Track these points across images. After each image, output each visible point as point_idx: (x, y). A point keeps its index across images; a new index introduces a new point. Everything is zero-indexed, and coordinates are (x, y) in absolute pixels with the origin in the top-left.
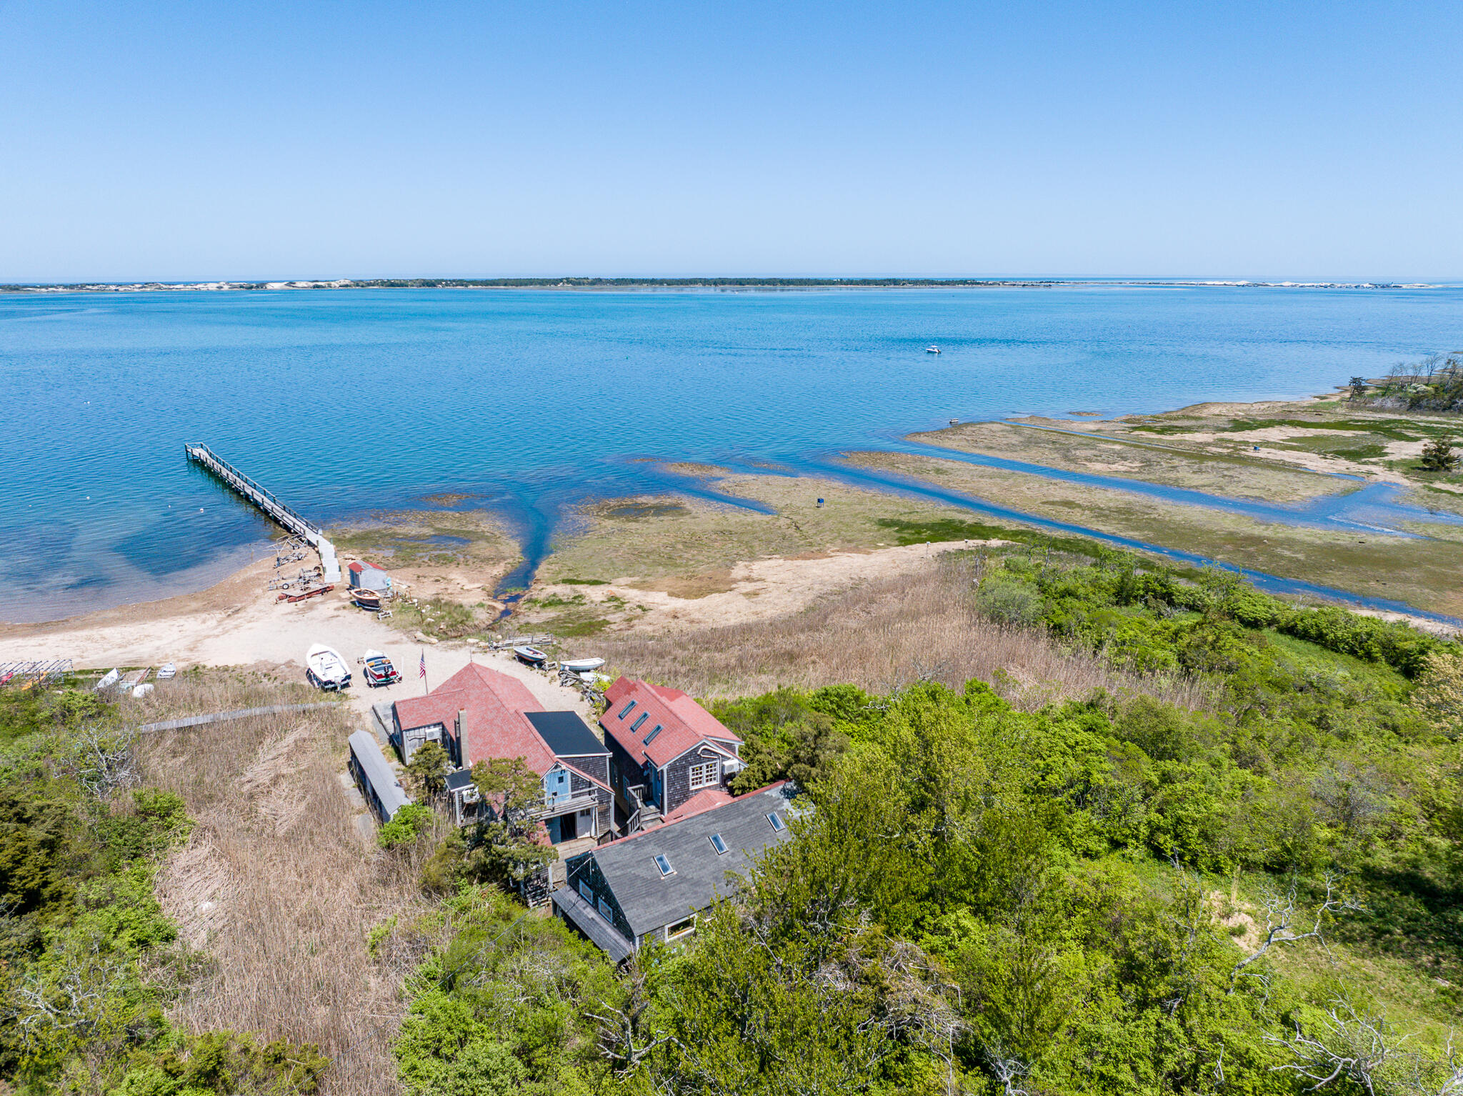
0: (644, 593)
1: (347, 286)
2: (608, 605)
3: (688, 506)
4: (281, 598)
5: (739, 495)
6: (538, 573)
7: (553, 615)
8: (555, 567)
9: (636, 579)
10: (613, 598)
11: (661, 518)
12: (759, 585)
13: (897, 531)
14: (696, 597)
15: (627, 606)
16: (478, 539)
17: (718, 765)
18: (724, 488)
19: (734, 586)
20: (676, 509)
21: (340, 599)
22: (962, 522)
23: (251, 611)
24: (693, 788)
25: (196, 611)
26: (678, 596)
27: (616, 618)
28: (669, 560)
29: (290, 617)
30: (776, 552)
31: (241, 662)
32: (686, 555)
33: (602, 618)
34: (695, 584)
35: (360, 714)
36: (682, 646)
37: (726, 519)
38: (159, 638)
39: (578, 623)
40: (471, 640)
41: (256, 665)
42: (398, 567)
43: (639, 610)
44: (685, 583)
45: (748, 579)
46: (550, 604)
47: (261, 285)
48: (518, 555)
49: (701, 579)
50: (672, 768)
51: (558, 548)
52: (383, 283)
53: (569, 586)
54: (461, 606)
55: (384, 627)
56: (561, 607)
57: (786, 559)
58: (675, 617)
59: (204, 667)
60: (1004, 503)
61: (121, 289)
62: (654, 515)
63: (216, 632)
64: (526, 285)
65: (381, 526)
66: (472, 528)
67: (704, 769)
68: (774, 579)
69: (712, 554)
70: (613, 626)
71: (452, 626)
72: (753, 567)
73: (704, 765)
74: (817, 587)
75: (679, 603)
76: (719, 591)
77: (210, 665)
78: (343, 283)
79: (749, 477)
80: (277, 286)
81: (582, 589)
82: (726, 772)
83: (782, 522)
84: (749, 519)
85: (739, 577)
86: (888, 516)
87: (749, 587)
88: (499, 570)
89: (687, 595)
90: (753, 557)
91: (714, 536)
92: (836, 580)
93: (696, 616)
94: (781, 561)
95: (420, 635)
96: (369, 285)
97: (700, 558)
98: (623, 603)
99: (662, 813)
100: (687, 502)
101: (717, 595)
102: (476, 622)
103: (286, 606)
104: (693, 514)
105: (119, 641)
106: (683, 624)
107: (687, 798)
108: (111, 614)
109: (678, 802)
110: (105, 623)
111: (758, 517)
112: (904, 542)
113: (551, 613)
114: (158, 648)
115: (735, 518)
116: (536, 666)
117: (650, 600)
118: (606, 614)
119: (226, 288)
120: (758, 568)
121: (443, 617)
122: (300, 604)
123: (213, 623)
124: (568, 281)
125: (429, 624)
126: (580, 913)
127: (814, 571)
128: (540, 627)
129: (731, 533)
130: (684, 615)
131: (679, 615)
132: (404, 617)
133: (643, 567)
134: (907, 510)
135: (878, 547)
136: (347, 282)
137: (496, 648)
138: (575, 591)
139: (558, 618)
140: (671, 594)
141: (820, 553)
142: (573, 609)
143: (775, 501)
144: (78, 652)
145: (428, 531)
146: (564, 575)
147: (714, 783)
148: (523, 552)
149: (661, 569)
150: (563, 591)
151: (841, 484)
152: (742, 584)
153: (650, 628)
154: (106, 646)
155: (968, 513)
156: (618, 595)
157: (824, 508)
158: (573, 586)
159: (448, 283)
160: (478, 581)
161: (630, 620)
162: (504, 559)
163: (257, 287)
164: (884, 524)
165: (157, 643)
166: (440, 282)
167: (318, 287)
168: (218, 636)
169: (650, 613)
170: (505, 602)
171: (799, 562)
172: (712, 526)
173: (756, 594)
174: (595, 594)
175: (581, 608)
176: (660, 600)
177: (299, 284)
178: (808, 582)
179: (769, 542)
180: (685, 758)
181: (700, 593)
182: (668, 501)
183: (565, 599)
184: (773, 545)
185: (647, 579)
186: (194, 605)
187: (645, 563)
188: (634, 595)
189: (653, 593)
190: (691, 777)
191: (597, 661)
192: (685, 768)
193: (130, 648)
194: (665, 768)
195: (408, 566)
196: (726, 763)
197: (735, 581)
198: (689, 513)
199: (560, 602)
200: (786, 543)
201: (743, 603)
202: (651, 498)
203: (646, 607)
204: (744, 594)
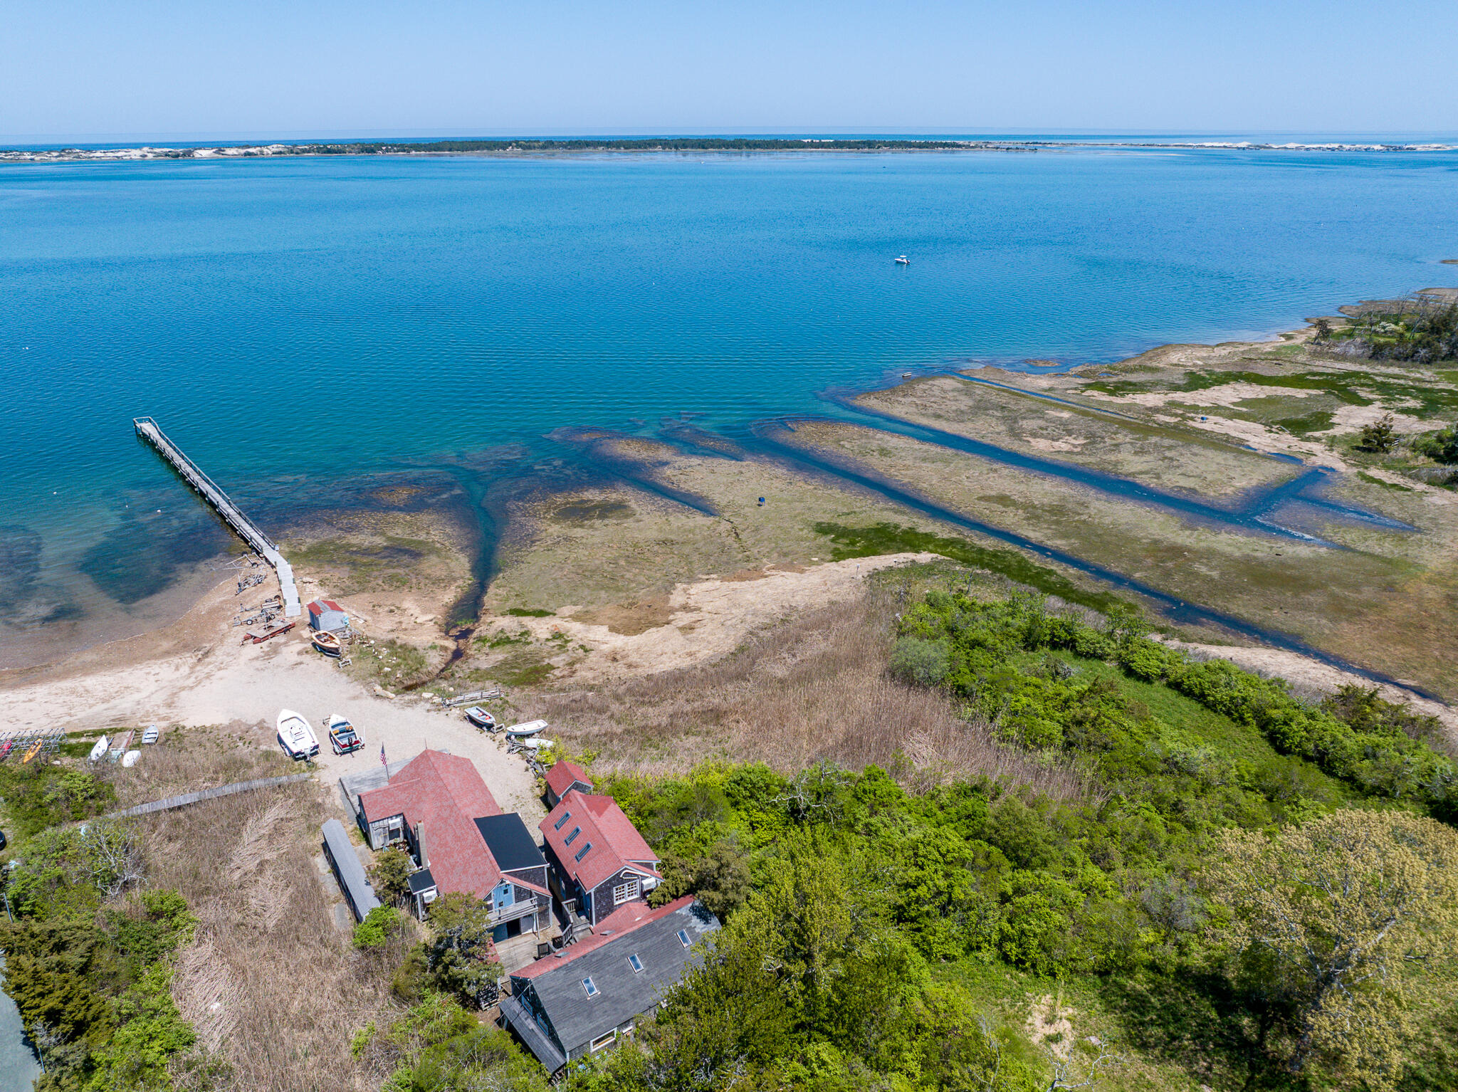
0: (587, 627)
2: (552, 644)
3: (633, 504)
4: (246, 639)
5: (684, 487)
6: (487, 600)
7: (501, 657)
8: (503, 592)
9: (579, 608)
10: (557, 635)
11: (606, 521)
12: (695, 616)
13: (833, 541)
14: (636, 632)
15: (570, 646)
16: (429, 552)
17: (638, 885)
18: (670, 478)
19: (671, 617)
20: (620, 509)
21: (302, 640)
22: (897, 527)
23: (219, 655)
24: (616, 903)
25: (167, 653)
26: (618, 632)
27: (559, 662)
28: (610, 581)
29: (257, 663)
30: (713, 569)
31: (217, 723)
32: (628, 575)
33: (547, 661)
34: (635, 614)
35: (328, 787)
36: (617, 698)
37: (669, 523)
38: (138, 690)
39: (524, 667)
40: (425, 694)
41: (230, 726)
42: (354, 592)
43: (581, 651)
44: (625, 613)
45: (685, 608)
46: (498, 643)
48: (468, 575)
49: (640, 608)
50: (598, 891)
51: (505, 565)
53: (516, 619)
54: (415, 649)
55: (345, 678)
56: (508, 647)
57: (723, 580)
58: (615, 660)
59: (184, 727)
60: (942, 498)
62: (600, 516)
63: (190, 682)
65: (335, 534)
66: (422, 536)
67: (626, 887)
68: (710, 608)
69: (652, 573)
70: (557, 672)
71: (407, 674)
72: (691, 591)
73: (626, 885)
74: (749, 618)
75: (618, 641)
76: (657, 625)
77: (188, 724)
79: (695, 461)
81: (529, 622)
82: (645, 889)
83: (723, 526)
84: (691, 523)
85: (677, 606)
86: (825, 519)
87: (686, 619)
88: (449, 596)
89: (627, 629)
90: (692, 579)
91: (656, 548)
92: (768, 609)
93: (634, 658)
94: (718, 583)
95: (378, 689)
97: (642, 579)
98: (567, 641)
99: (591, 923)
100: (632, 498)
101: (653, 630)
102: (429, 669)
103: (252, 650)
104: (637, 516)
105: (101, 694)
106: (621, 670)
107: (612, 911)
108: (89, 657)
109: (604, 915)
110: (86, 670)
111: (700, 520)
112: (838, 556)
113: (499, 655)
114: (138, 703)
115: (678, 521)
116: (485, 728)
117: (591, 636)
118: (550, 656)
120: (696, 592)
121: (399, 665)
122: (265, 645)
123: (185, 670)
125: (386, 675)
126: (522, 1024)
127: (748, 596)
128: (489, 675)
129: (672, 542)
130: (623, 657)
131: (618, 657)
132: (362, 664)
133: (586, 592)
134: (845, 510)
135: (812, 563)
137: (449, 705)
138: (522, 626)
139: (505, 662)
140: (613, 629)
141: (755, 573)
142: (520, 649)
143: (718, 496)
144: (65, 710)
145: (380, 541)
146: (514, 603)
147: (635, 897)
148: (473, 570)
149: (603, 594)
150: (509, 624)
151: (785, 471)
152: (679, 614)
153: (590, 675)
154: (91, 701)
155: (904, 513)
156: (562, 630)
157: (765, 507)
158: (521, 618)
160: (431, 611)
161: (571, 664)
162: (455, 580)
164: (822, 529)
165: (137, 696)
168: (192, 688)
169: (592, 655)
170: (457, 638)
172: (655, 532)
173: (691, 628)
174: (541, 628)
175: (528, 648)
176: (602, 637)
178: (741, 613)
179: (708, 556)
180: (609, 881)
181: (639, 627)
182: (614, 497)
183: (512, 636)
184: (712, 560)
185: (590, 608)
186: (166, 645)
187: (588, 586)
188: (576, 630)
189: (595, 628)
190: (615, 895)
191: (540, 724)
192: (610, 889)
193: (113, 702)
194: (592, 891)
195: (363, 591)
196: (645, 882)
197: (672, 611)
198: (633, 514)
199: (508, 641)
200: (725, 558)
201: (677, 640)
202: (597, 492)
203: (588, 647)
204: (681, 628)
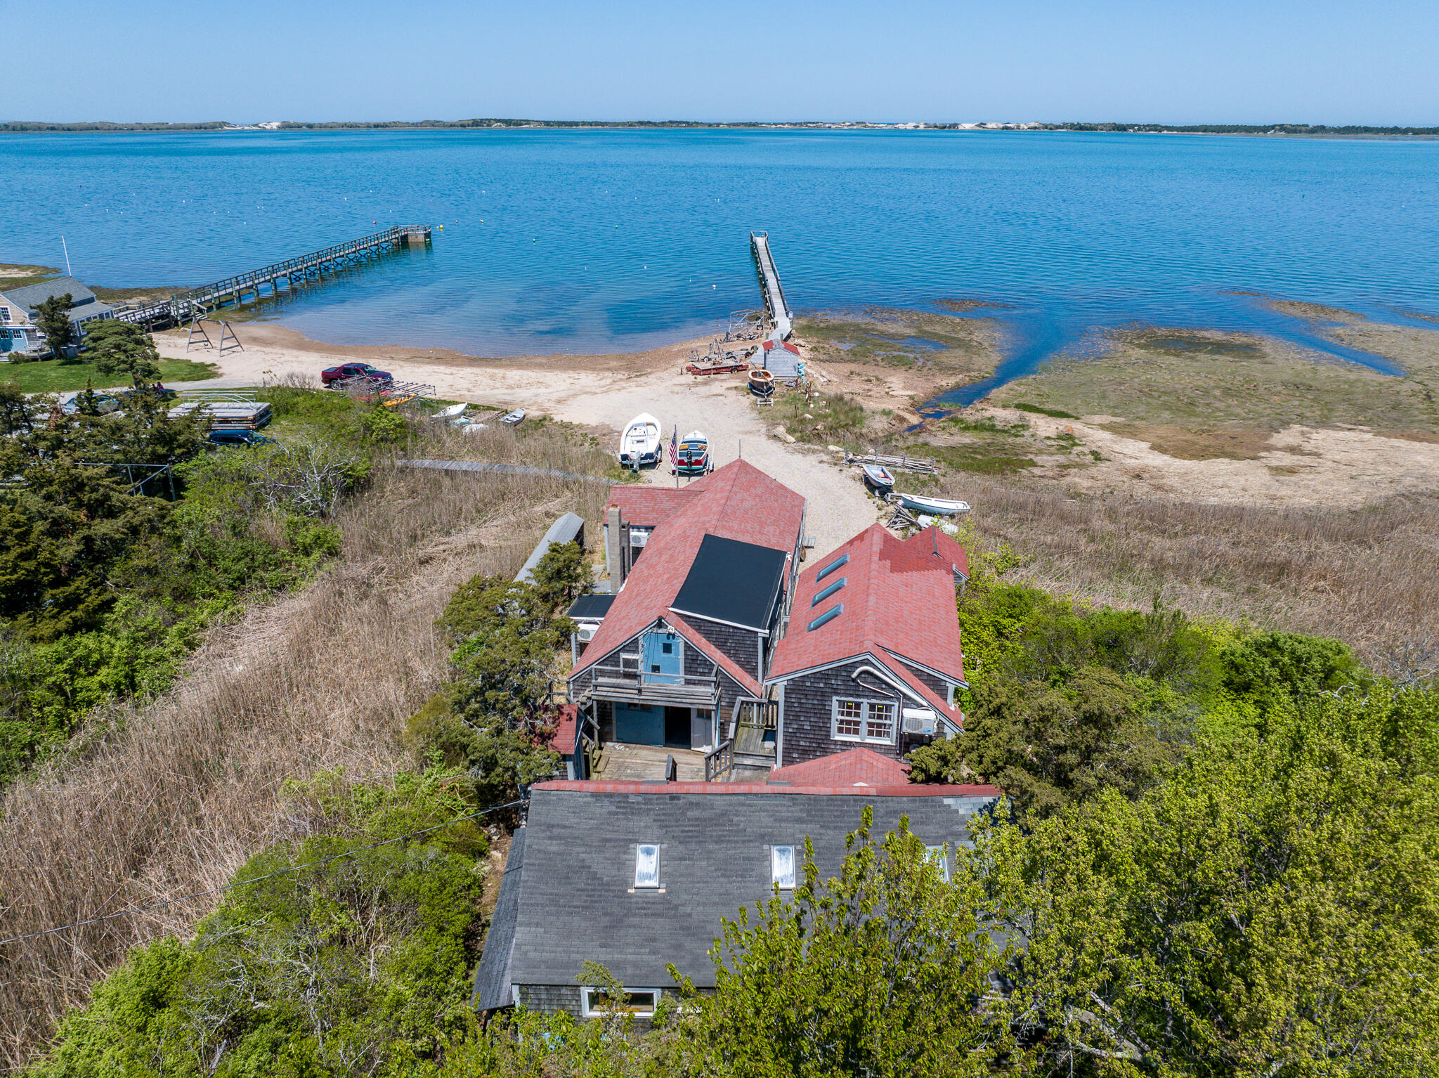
0: (1114, 437)
1: (1035, 128)
2: (1053, 443)
3: (1267, 350)
4: (688, 369)
5: (1358, 345)
6: (994, 393)
7: (968, 441)
8: (1022, 389)
9: (1118, 420)
10: (1066, 437)
11: (1216, 357)
12: (1307, 460)
14: (1193, 457)
15: (1077, 449)
16: (959, 346)
18: (1338, 336)
19: (1263, 454)
20: (1248, 351)
23: (652, 378)
24: (838, 737)
25: (607, 369)
26: (1164, 451)
27: (1048, 461)
28: (1186, 406)
29: (676, 389)
30: (1369, 422)
31: (586, 423)
32: (1218, 404)
33: (1031, 456)
34: (1203, 440)
36: (1112, 514)
37: (1315, 371)
38: (547, 387)
39: (991, 456)
40: (832, 448)
41: (595, 427)
42: (840, 361)
43: (1090, 457)
44: (1189, 437)
45: (1293, 450)
46: (975, 428)
47: (955, 126)
48: (990, 370)
49: (1217, 437)
51: (1046, 370)
52: (1073, 127)
53: (1019, 412)
54: (861, 409)
55: (752, 415)
56: (986, 435)
57: (1378, 434)
58: (1138, 477)
59: (551, 419)
61: (833, 127)
62: (1212, 352)
63: (600, 390)
64: (1229, 131)
65: (868, 319)
66: (962, 335)
67: (866, 708)
68: (1337, 458)
69: (1258, 409)
70: (1037, 471)
71: (831, 428)
72: (1315, 436)
73: (865, 702)
74: (1408, 481)
75: (1158, 460)
76: (1233, 456)
77: (557, 418)
78: (1033, 124)
79: (1390, 328)
80: (968, 126)
81: (1033, 418)
83: (1407, 387)
84: (1352, 376)
85: (1280, 445)
87: (1288, 460)
88: (947, 382)
89: (1180, 452)
90: (1323, 423)
91: (1279, 388)
93: (1173, 481)
94: (1369, 436)
95: (781, 430)
96: (1058, 127)
97: (1237, 411)
98: (1076, 445)
100: (1269, 345)
101: (1226, 461)
102: (864, 431)
104: (1268, 359)
105: (512, 383)
106: (1141, 490)
107: (827, 752)
108: (539, 360)
109: (808, 753)
111: (1369, 375)
113: (967, 439)
114: (536, 395)
115: (1329, 371)
116: (877, 493)
117: (1117, 448)
118: (1040, 452)
119: (922, 127)
120: (1321, 438)
121: (826, 417)
122: (700, 378)
123: (608, 382)
124: (1282, 128)
125: (803, 421)
128: (938, 453)
129: (1309, 388)
130: (1152, 477)
131: (1145, 475)
132: (784, 408)
133: (1142, 408)
136: (1036, 125)
137: (851, 461)
138: (1022, 418)
139: (969, 446)
140: (1154, 447)
142: (1000, 438)
143: (1412, 361)
145: (910, 332)
146: (1022, 400)
147: (884, 740)
148: (999, 367)
149: (1166, 415)
150: (1007, 416)
152: (1279, 454)
153: (1085, 483)
156: (1077, 434)
158: (1026, 413)
159: (1140, 128)
160: (915, 389)
161: (1066, 467)
162: (969, 371)
163: (950, 127)
165: (541, 391)
166: (1132, 126)
167: (1007, 128)
168: (597, 394)
169: (1103, 466)
170: (925, 416)
171: (1402, 443)
172: (1287, 375)
173: (1291, 471)
174: (1045, 427)
175: (1010, 440)
176: (1134, 452)
177: (989, 126)
178: (1398, 472)
179: (1364, 408)
180: (825, 675)
181: (1202, 454)
182: (1240, 339)
183: (1000, 426)
184: (1370, 414)
185: (1137, 423)
187: (1148, 404)
188: (1100, 438)
189: (1130, 442)
190: (836, 716)
191: (957, 505)
192: (824, 695)
195: (853, 361)
197: (1269, 449)
198: (1264, 356)
199: (992, 429)
200: (1394, 415)
201: (1260, 478)
202: (1220, 333)
203: (1104, 454)
204: (1271, 468)
